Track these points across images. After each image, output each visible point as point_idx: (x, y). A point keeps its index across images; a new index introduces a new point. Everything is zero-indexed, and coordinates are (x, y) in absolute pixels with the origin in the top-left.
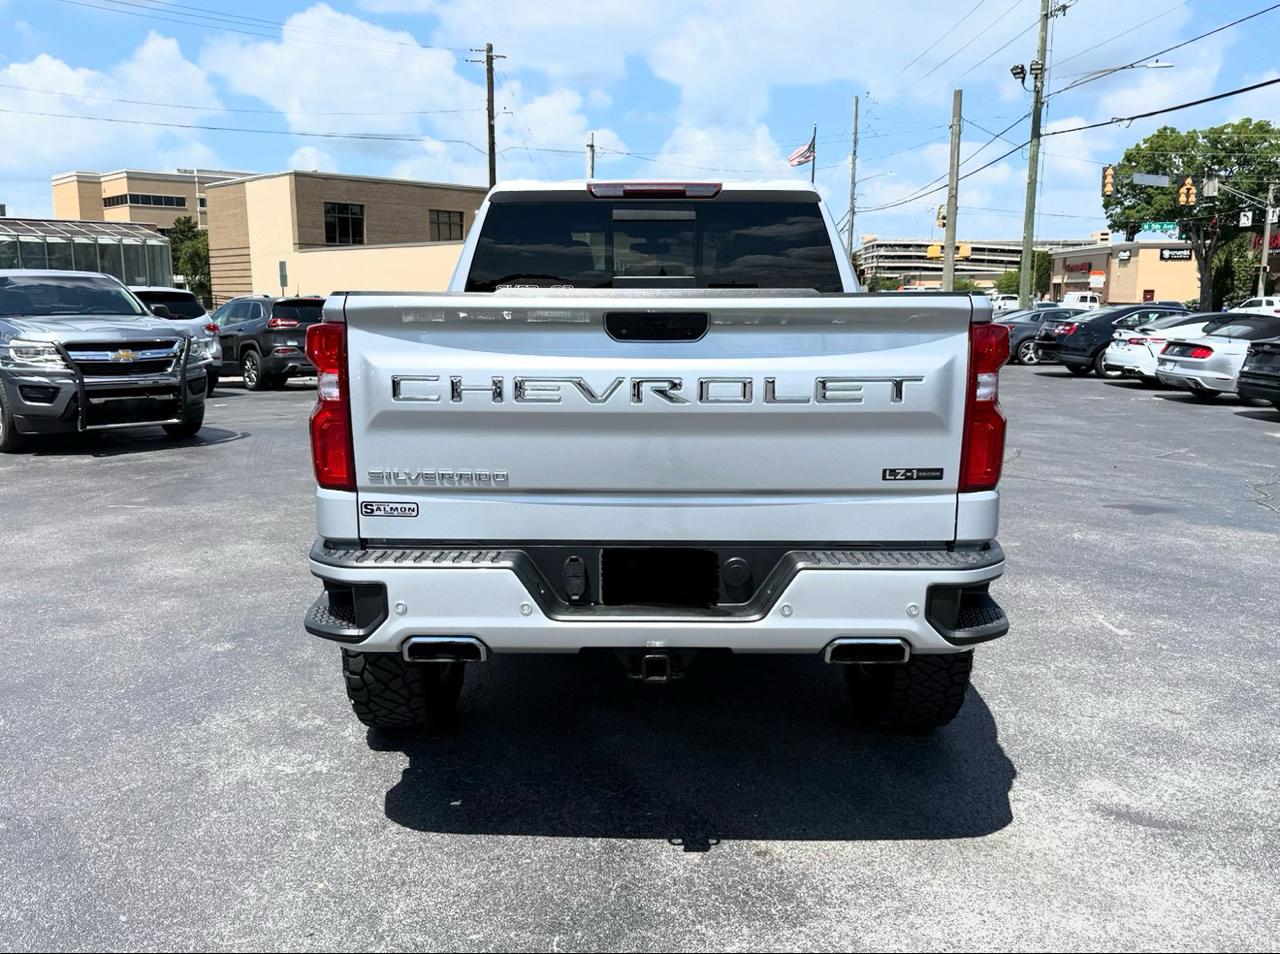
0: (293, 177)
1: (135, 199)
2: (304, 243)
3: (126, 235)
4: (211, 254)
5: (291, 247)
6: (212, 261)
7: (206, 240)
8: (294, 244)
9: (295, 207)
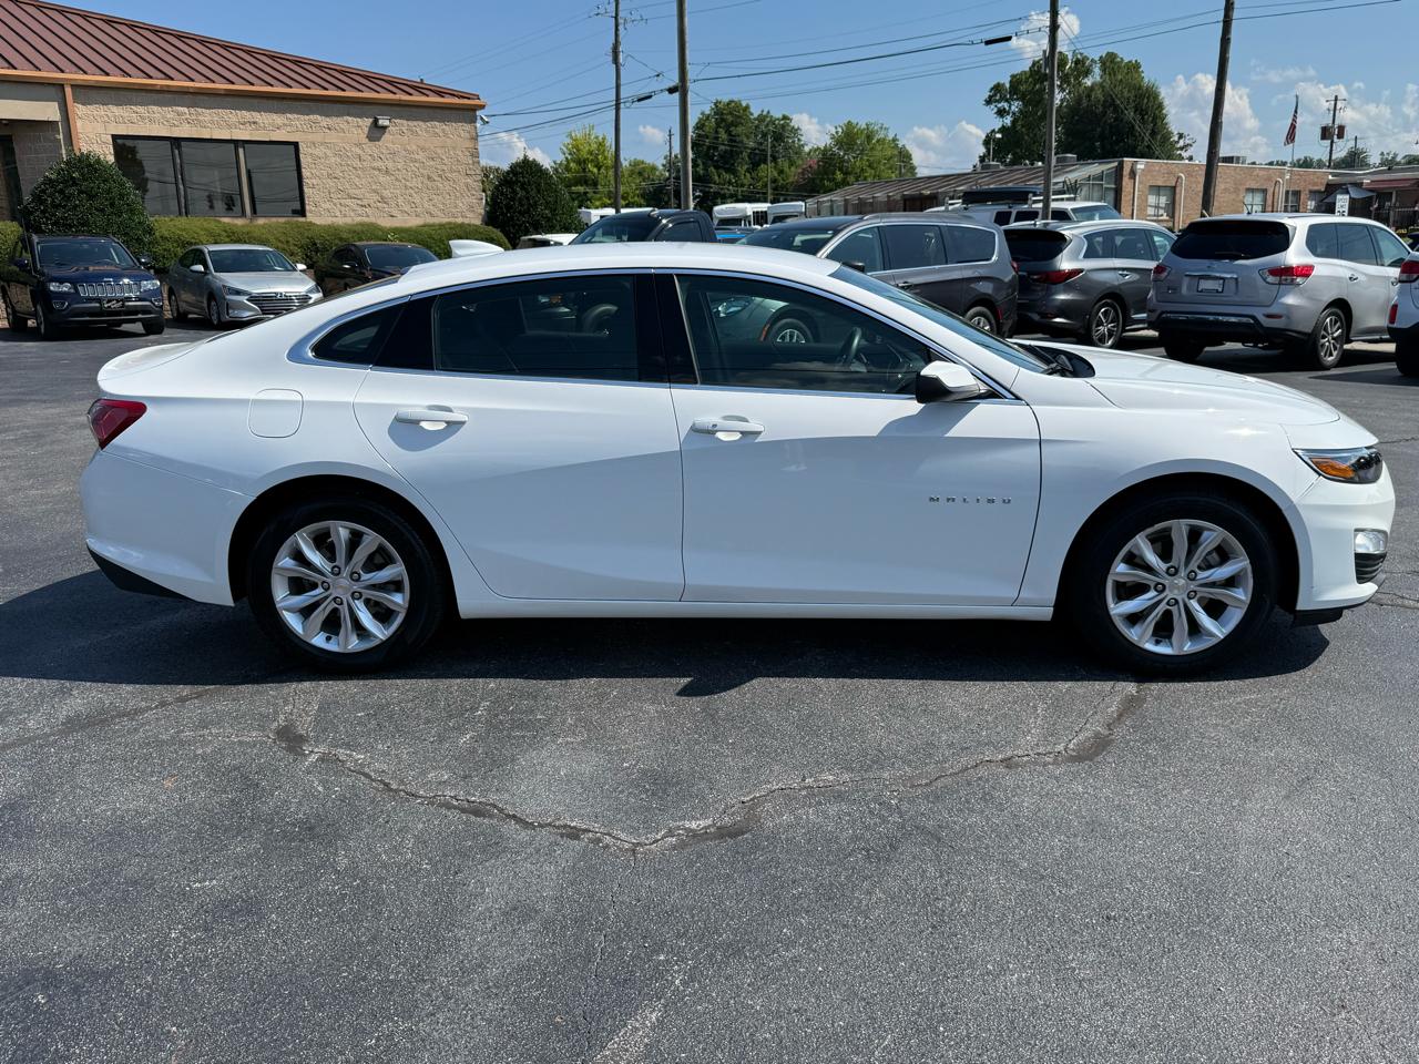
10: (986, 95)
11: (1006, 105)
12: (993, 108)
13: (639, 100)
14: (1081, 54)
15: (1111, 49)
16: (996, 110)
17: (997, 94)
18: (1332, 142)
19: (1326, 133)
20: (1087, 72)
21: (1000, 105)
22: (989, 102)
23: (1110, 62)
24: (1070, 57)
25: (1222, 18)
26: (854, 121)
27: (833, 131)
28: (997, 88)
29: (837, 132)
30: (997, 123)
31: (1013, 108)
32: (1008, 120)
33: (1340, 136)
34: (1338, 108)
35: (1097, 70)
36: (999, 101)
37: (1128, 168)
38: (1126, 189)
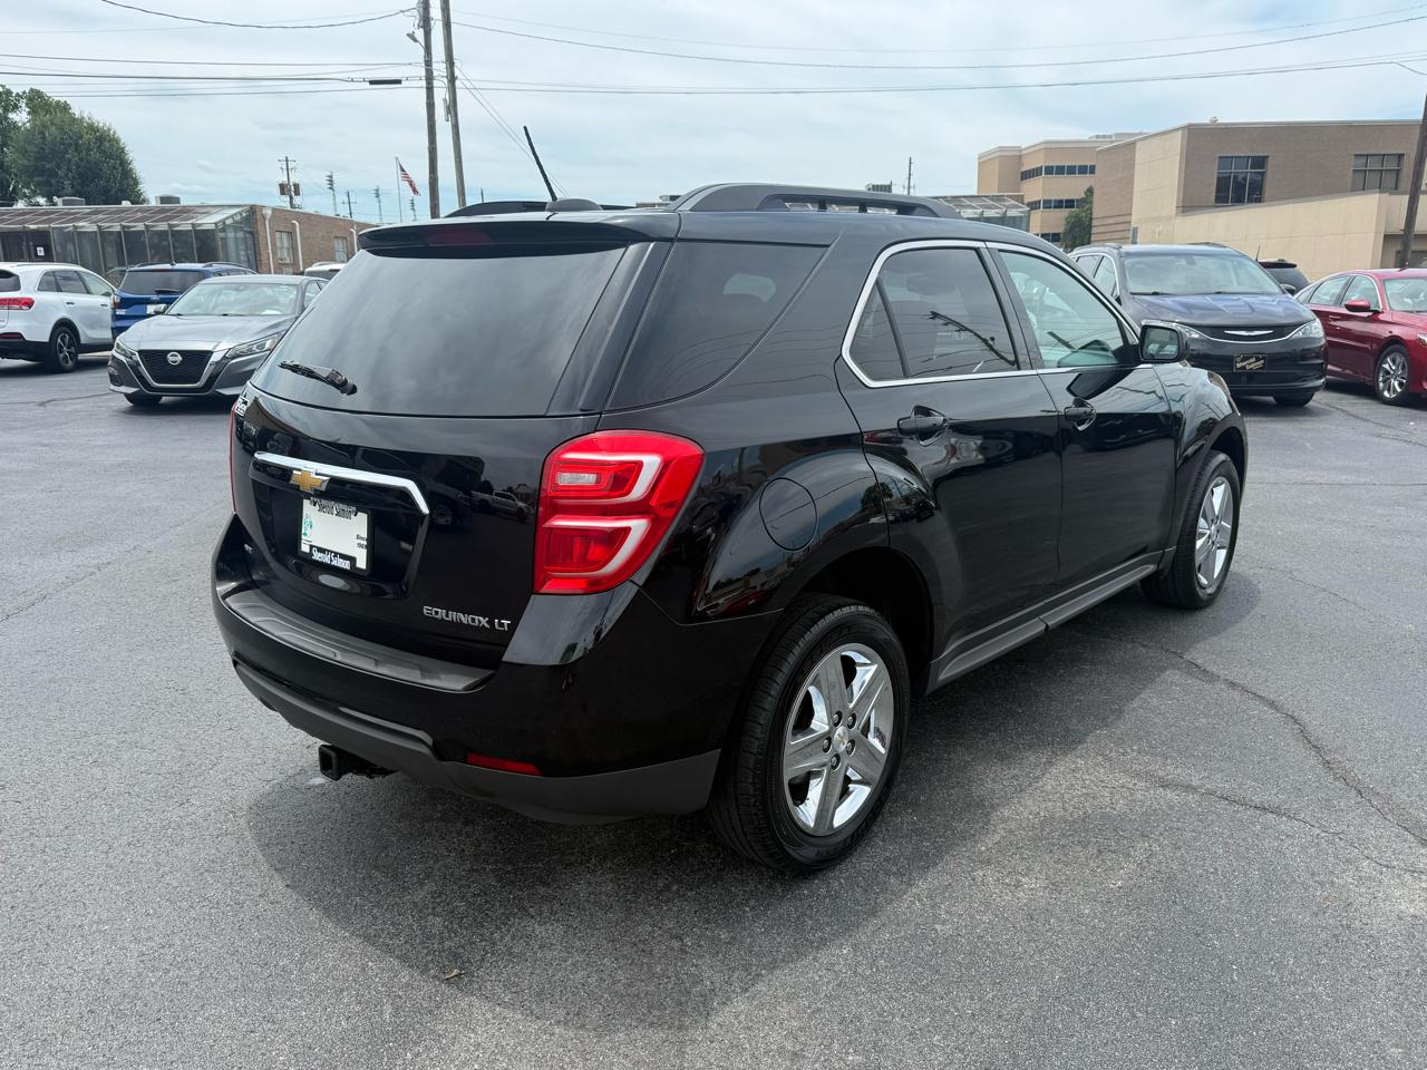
0: (1186, 133)
1: (1049, 170)
2: (1188, 206)
3: (990, 207)
4: (1094, 223)
5: (1173, 210)
6: (1094, 230)
7: (1091, 209)
8: (1177, 207)
9: (1183, 166)
18: (291, 198)
19: (283, 189)
20: (16, 107)
23: (36, 101)
33: (297, 193)
34: (290, 166)
35: (23, 103)
37: (258, 213)
38: (261, 233)
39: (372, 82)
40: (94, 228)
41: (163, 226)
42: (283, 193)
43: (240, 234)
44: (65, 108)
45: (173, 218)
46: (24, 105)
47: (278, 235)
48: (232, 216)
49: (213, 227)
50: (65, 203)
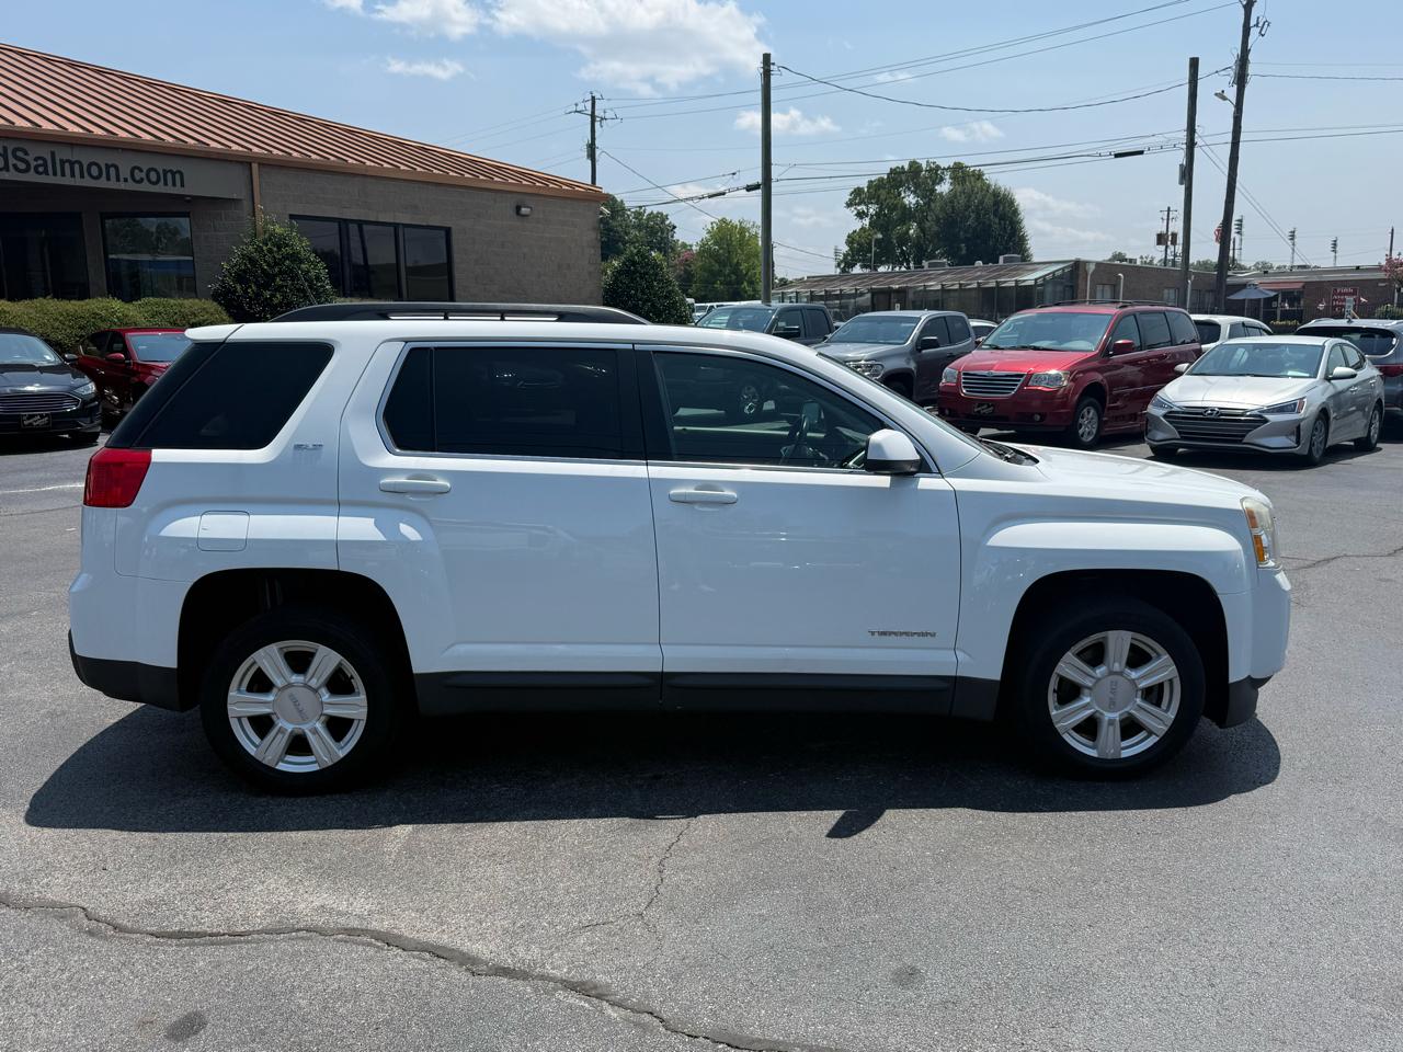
10: (847, 198)
11: (864, 208)
12: (852, 212)
13: (710, 197)
14: (934, 163)
15: (957, 160)
16: (855, 212)
17: (858, 197)
18: (1167, 247)
19: (1161, 239)
20: (942, 179)
21: (859, 208)
22: (849, 205)
23: (959, 172)
24: (924, 166)
25: (1230, 139)
26: (729, 219)
27: (709, 227)
28: (858, 192)
29: (713, 228)
30: (857, 225)
31: (871, 210)
32: (866, 221)
34: (1171, 217)
36: (859, 204)
37: (1081, 268)
38: (1081, 287)
39: (1117, 156)
40: (939, 287)
41: (992, 284)
42: (1159, 243)
43: (1059, 288)
44: (979, 176)
45: (1000, 276)
46: (947, 177)
47: (1099, 288)
48: (1053, 273)
49: (1032, 283)
50: (930, 265)
